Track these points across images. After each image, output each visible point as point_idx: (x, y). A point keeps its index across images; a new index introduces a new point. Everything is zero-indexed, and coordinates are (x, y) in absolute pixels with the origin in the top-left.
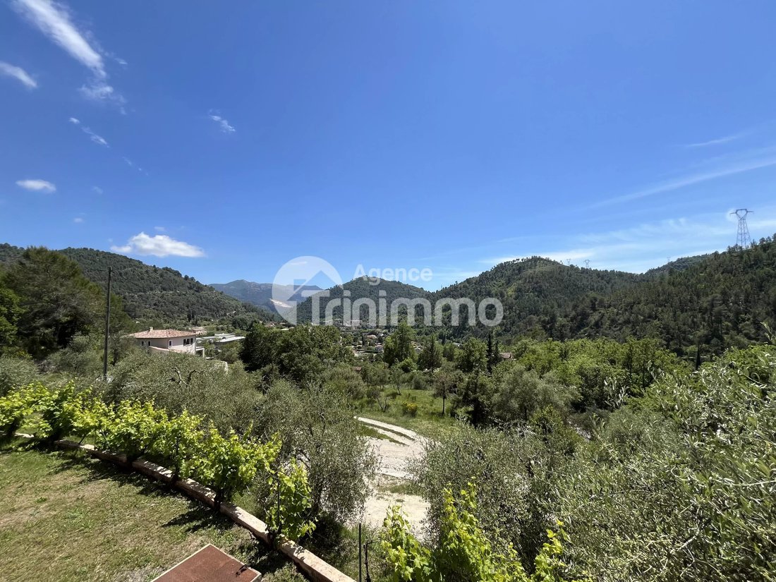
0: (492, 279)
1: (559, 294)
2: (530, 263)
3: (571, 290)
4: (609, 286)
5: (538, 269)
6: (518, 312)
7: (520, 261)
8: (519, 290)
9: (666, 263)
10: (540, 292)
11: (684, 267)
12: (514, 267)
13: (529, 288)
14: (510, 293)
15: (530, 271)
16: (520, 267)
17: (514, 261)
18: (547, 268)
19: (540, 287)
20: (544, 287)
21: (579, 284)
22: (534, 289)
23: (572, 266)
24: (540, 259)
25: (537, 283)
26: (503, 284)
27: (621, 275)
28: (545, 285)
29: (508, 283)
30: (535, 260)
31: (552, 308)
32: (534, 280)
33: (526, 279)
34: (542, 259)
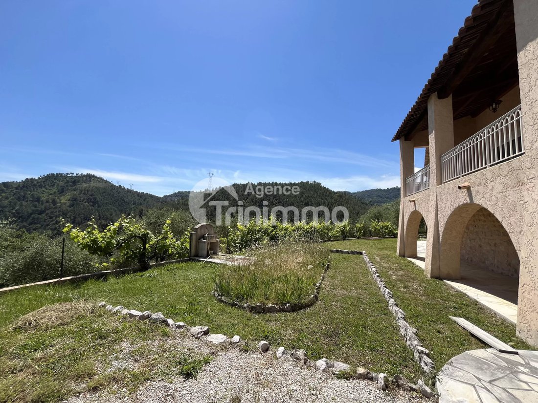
0: (41, 187)
1: (110, 206)
2: (85, 178)
3: (120, 204)
4: (145, 203)
5: (92, 184)
6: (72, 218)
7: (75, 175)
8: (74, 200)
9: (173, 193)
10: (94, 203)
11: (181, 196)
12: (68, 179)
13: (84, 199)
14: (63, 201)
15: (85, 185)
16: (75, 181)
17: (68, 174)
18: (100, 185)
19: (95, 199)
20: (98, 199)
21: (126, 200)
22: (89, 200)
23: (120, 186)
24: (94, 176)
25: (92, 195)
26: (55, 193)
27: (152, 196)
28: (99, 198)
29: (62, 192)
30: (90, 177)
31: (111, 215)
32: (90, 193)
33: (82, 191)
34: (96, 177)
